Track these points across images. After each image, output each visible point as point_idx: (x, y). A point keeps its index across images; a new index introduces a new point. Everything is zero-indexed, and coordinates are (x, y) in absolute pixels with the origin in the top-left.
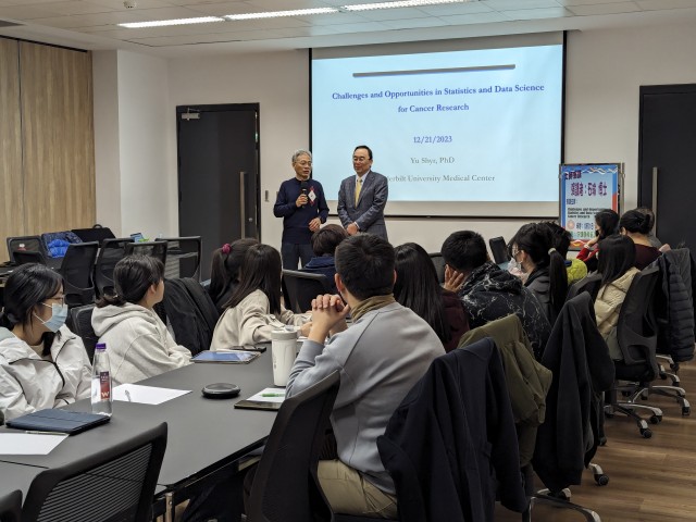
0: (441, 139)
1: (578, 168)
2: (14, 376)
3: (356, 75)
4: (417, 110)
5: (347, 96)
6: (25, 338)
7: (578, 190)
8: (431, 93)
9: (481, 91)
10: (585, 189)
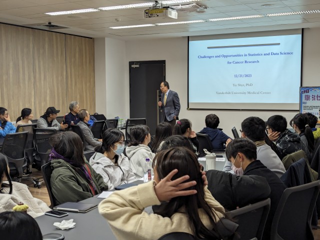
0: (247, 76)
1: (308, 89)
2: (106, 172)
3: (208, 48)
4: (236, 63)
5: (205, 57)
6: (108, 157)
7: (308, 98)
8: (242, 55)
9: (265, 55)
10: (311, 98)
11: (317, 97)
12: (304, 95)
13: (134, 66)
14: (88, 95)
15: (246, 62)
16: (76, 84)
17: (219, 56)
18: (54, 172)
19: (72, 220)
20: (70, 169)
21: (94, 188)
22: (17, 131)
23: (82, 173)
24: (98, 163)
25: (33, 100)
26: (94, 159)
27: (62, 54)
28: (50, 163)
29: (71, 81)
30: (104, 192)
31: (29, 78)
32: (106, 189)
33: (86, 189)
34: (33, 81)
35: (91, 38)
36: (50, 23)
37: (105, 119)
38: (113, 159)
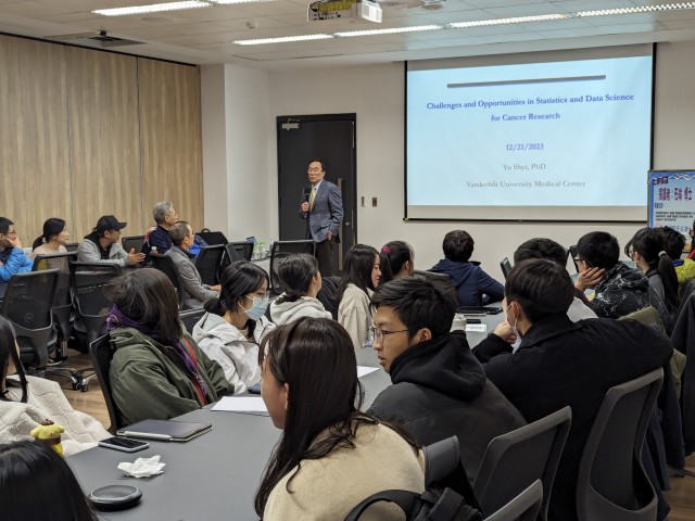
0: (533, 147)
1: (665, 174)
2: (229, 355)
3: (450, 86)
4: (509, 119)
5: (441, 106)
6: (234, 323)
7: (665, 195)
8: (524, 103)
9: (572, 101)
10: (672, 194)
11: (686, 192)
12: (657, 188)
13: (287, 126)
14: (188, 187)
15: (531, 116)
16: (160, 167)
17: (474, 105)
18: (116, 355)
19: (157, 457)
20: (151, 350)
21: (202, 391)
22: (34, 268)
23: (177, 357)
24: (211, 337)
25: (68, 201)
26: (202, 327)
27: (130, 99)
28: (109, 337)
29: (151, 158)
30: (224, 398)
31: (60, 154)
32: (229, 391)
33: (186, 392)
34: (67, 159)
35: (194, 65)
36: (103, 33)
37: (225, 241)
38: (244, 328)
